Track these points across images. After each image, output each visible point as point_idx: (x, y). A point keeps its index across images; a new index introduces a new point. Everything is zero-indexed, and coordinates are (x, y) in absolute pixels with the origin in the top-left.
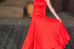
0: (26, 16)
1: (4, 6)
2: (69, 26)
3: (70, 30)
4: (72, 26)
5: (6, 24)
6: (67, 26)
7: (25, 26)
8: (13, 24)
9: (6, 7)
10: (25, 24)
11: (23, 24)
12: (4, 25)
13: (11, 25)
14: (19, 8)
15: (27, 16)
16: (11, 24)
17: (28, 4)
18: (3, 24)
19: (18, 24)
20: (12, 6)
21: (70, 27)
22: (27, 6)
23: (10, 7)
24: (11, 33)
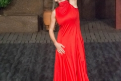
0: (42, 29)
1: (8, 15)
2: (106, 41)
3: (108, 48)
4: (110, 41)
5: (12, 42)
6: (103, 41)
7: (40, 44)
8: (23, 42)
9: (11, 17)
10: (41, 42)
11: (38, 42)
12: (10, 44)
13: (20, 44)
14: (30, 17)
15: (44, 29)
16: (19, 42)
17: (44, 11)
18: (8, 42)
19: (30, 42)
20: (20, 16)
21: (109, 42)
22: (42, 14)
23: (18, 17)
24: (21, 56)
